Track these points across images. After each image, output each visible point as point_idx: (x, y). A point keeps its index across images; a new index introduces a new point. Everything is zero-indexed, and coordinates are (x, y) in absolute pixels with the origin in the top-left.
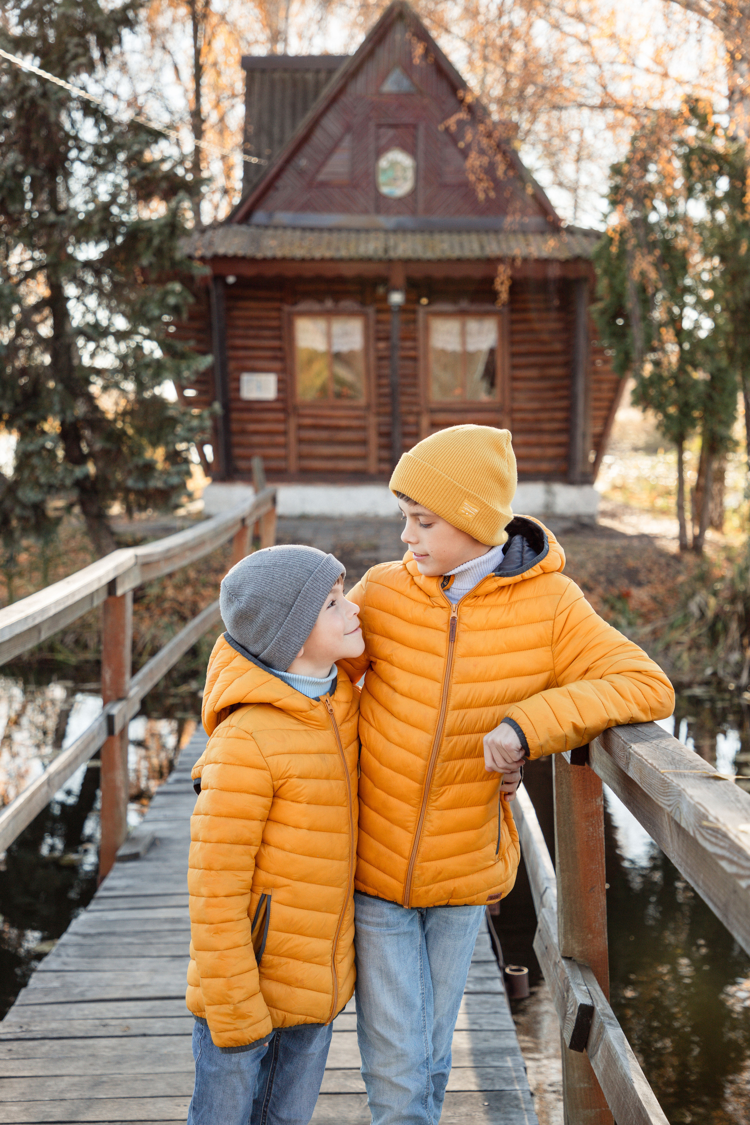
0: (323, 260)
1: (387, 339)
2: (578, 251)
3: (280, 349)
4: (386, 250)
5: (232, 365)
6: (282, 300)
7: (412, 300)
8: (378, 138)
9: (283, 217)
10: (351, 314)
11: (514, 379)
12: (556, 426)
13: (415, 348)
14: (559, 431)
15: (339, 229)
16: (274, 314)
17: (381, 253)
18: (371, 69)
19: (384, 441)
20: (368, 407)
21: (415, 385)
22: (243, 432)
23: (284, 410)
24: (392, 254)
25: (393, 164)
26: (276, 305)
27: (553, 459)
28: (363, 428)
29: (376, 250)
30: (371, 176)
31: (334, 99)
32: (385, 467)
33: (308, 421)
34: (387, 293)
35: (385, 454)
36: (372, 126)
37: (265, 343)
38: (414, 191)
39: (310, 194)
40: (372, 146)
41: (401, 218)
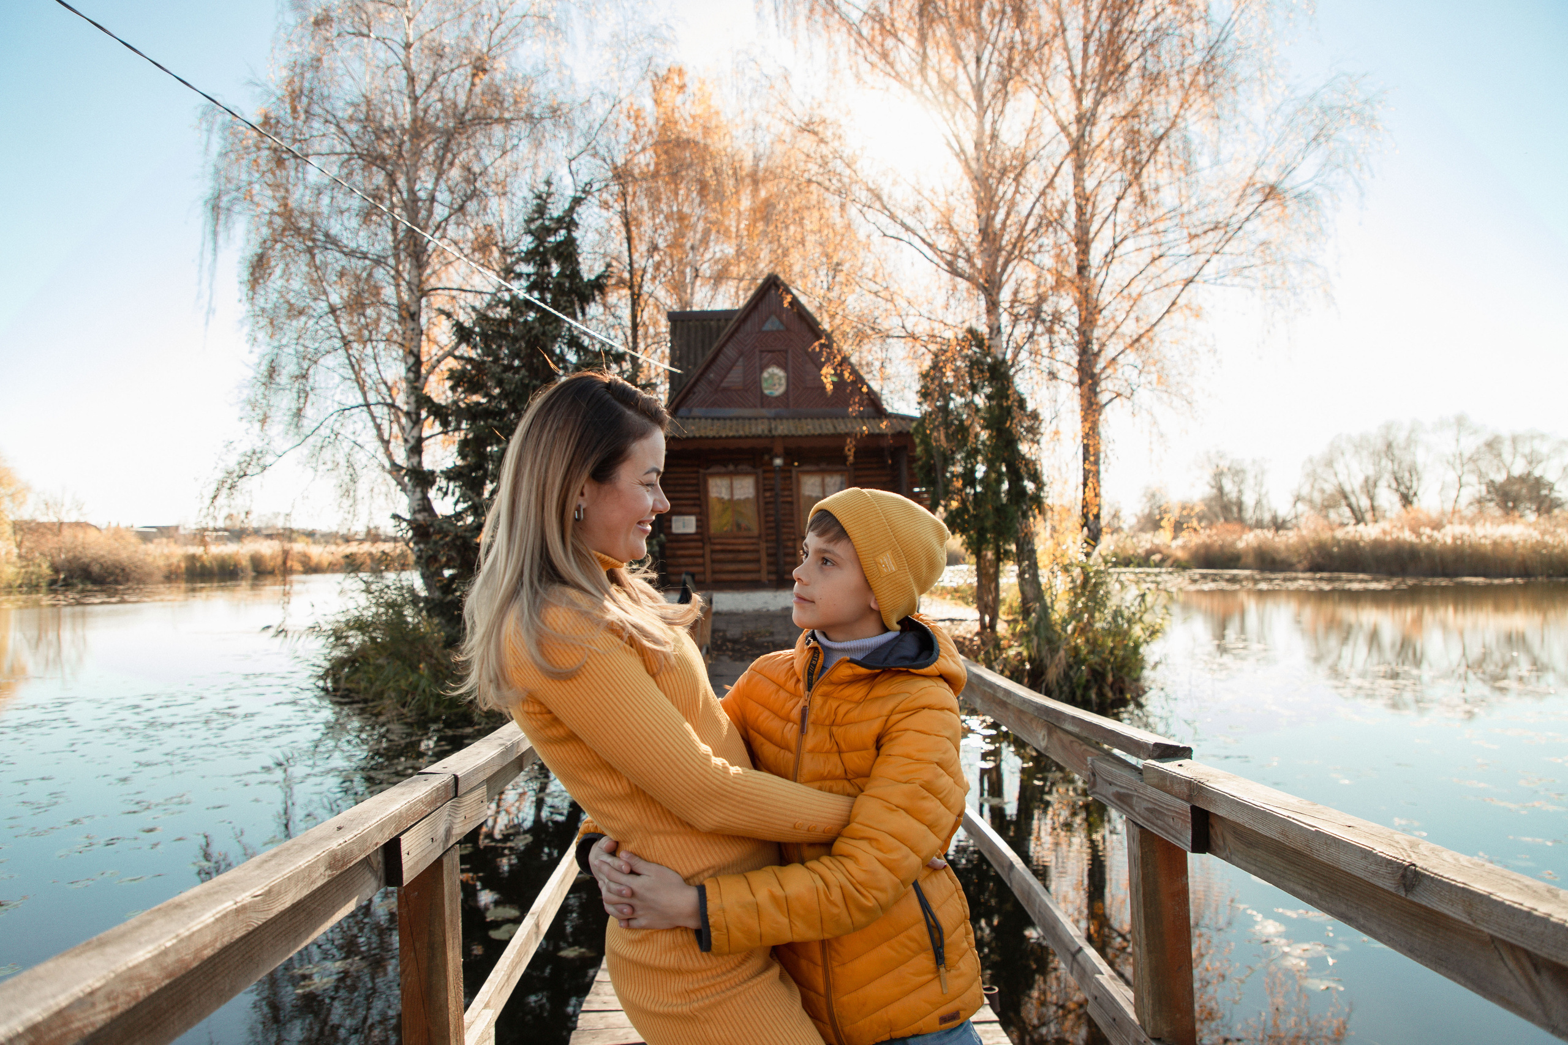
0: (727, 437)
1: (771, 490)
2: (899, 429)
3: (699, 499)
4: (770, 431)
6: (700, 466)
7: (788, 463)
8: (761, 359)
9: (698, 411)
10: (746, 474)
13: (791, 496)
15: (737, 418)
16: (693, 476)
17: (766, 432)
18: (755, 317)
19: (771, 560)
20: (759, 537)
21: (792, 522)
22: (674, 556)
23: (701, 540)
24: (774, 433)
25: (772, 375)
26: (698, 469)
28: (757, 551)
29: (763, 431)
30: (757, 383)
31: (731, 336)
32: (773, 577)
33: (718, 547)
34: (771, 459)
35: (772, 568)
36: (757, 351)
37: (687, 495)
38: (786, 393)
39: (716, 396)
40: (757, 364)
41: (778, 410)
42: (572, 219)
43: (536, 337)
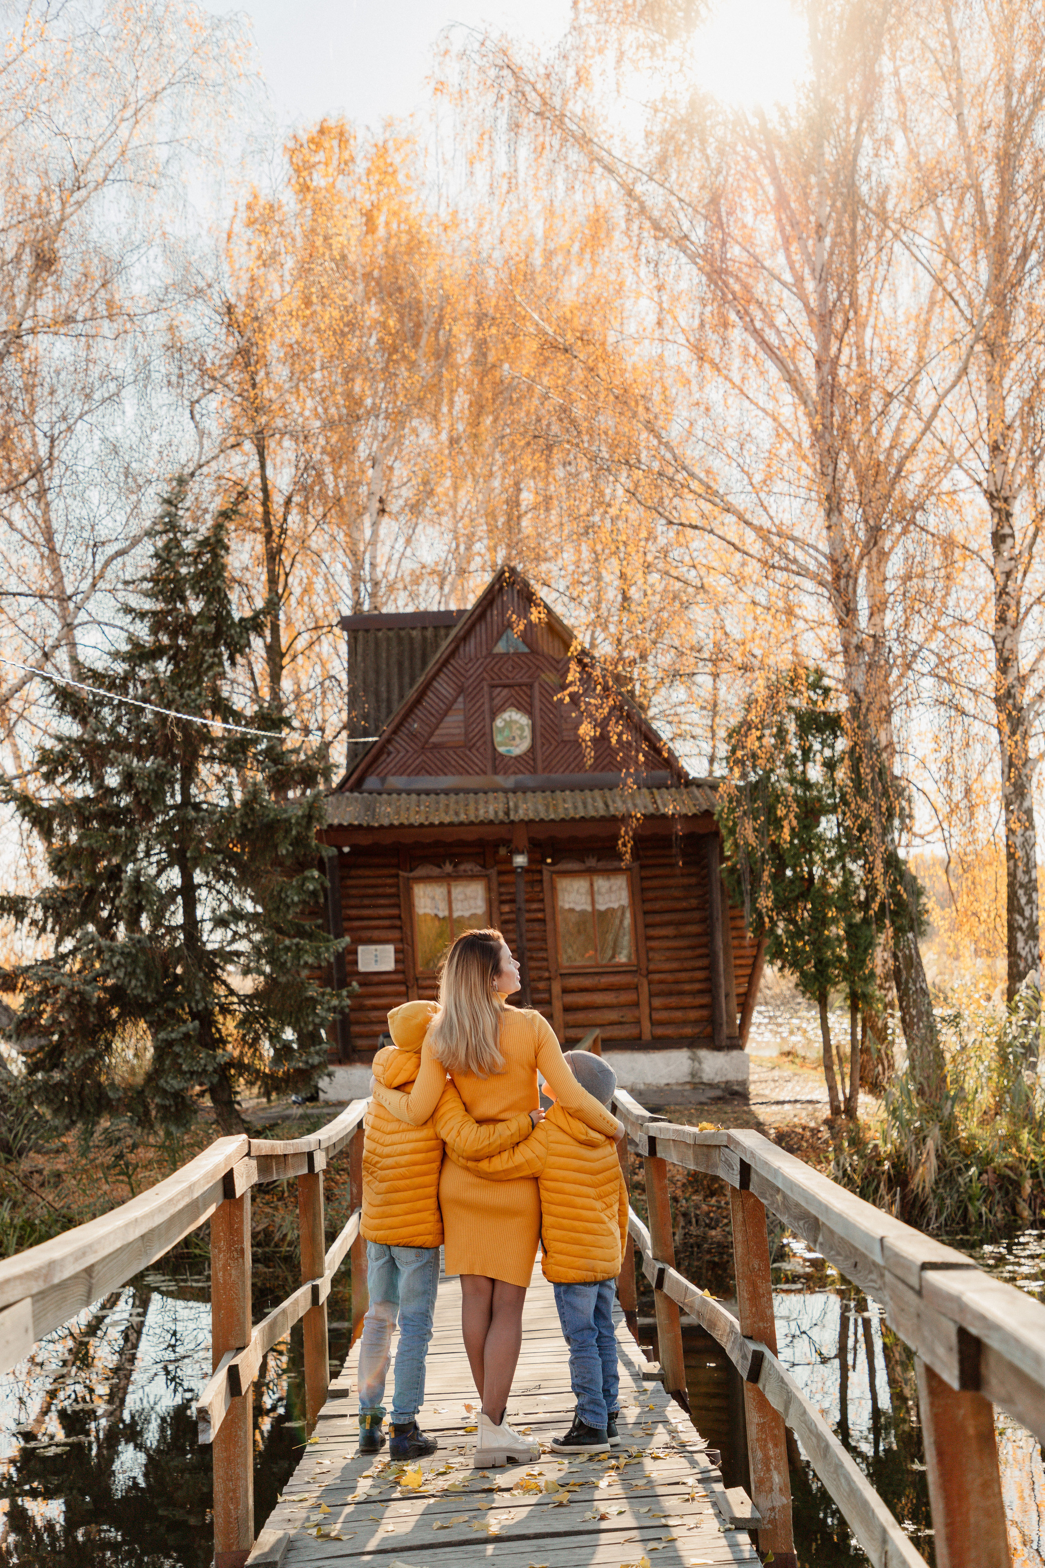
0: (441, 824)
1: (512, 901)
2: (705, 805)
3: (399, 917)
4: (507, 813)
6: (398, 866)
7: (537, 861)
8: (492, 699)
9: (396, 782)
10: (473, 877)
11: (649, 938)
12: (697, 986)
13: (542, 910)
14: (701, 992)
15: (457, 791)
16: (389, 881)
17: (501, 815)
18: (481, 630)
21: (544, 950)
23: (404, 983)
24: (513, 816)
25: (509, 724)
26: (393, 871)
27: (696, 1022)
29: (496, 813)
30: (487, 736)
31: (447, 661)
34: (510, 856)
36: (485, 686)
37: (382, 912)
38: (532, 749)
39: (423, 757)
40: (486, 707)
41: (520, 776)
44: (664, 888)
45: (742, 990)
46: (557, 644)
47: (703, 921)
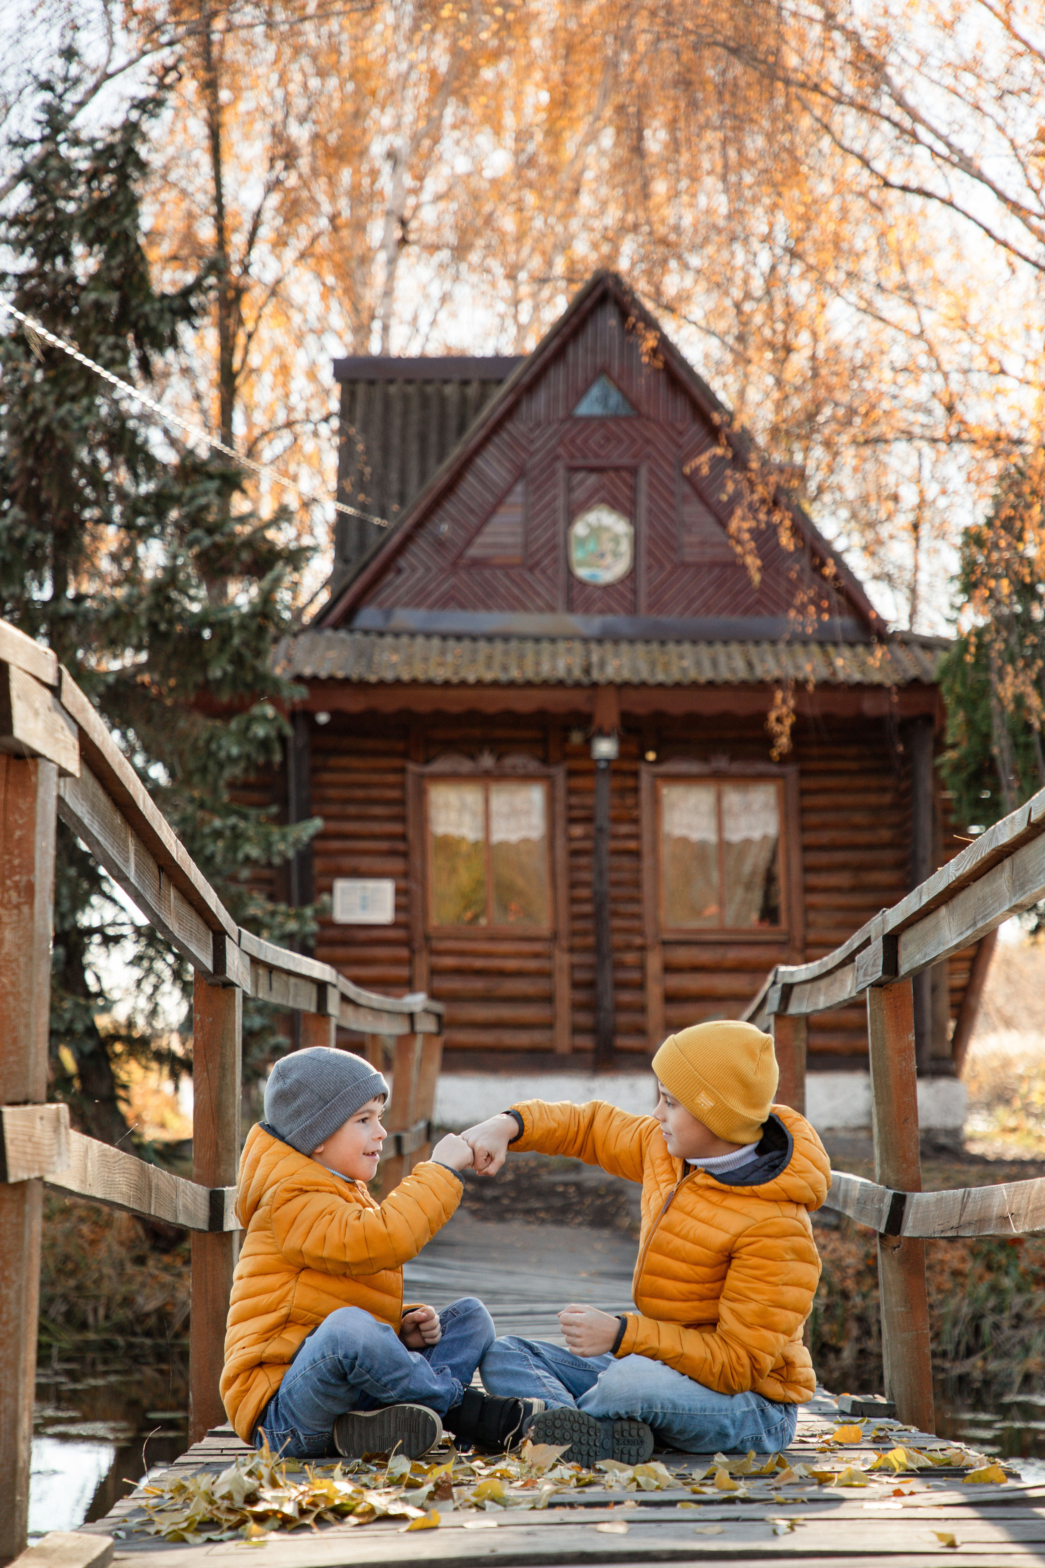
0: (479, 684)
1: (588, 820)
2: (914, 671)
3: (403, 837)
4: (587, 670)
5: (318, 864)
6: (405, 755)
7: (630, 752)
8: (570, 490)
9: (409, 617)
10: (527, 778)
11: (808, 889)
13: (636, 837)
15: (506, 638)
16: (391, 778)
17: (577, 673)
18: (558, 381)
19: (582, 996)
20: (554, 937)
21: (637, 900)
23: (407, 943)
24: (596, 675)
25: (597, 531)
26: (397, 763)
28: (546, 974)
29: (569, 670)
30: (560, 549)
31: (498, 427)
32: (586, 1042)
33: (449, 962)
34: (588, 743)
35: (584, 1019)
36: (561, 473)
37: (375, 827)
38: (632, 574)
39: (453, 580)
40: (560, 503)
41: (610, 618)
42: (131, 151)
43: (48, 431)
44: (838, 808)
45: (960, 980)
46: (681, 406)
47: (899, 865)
